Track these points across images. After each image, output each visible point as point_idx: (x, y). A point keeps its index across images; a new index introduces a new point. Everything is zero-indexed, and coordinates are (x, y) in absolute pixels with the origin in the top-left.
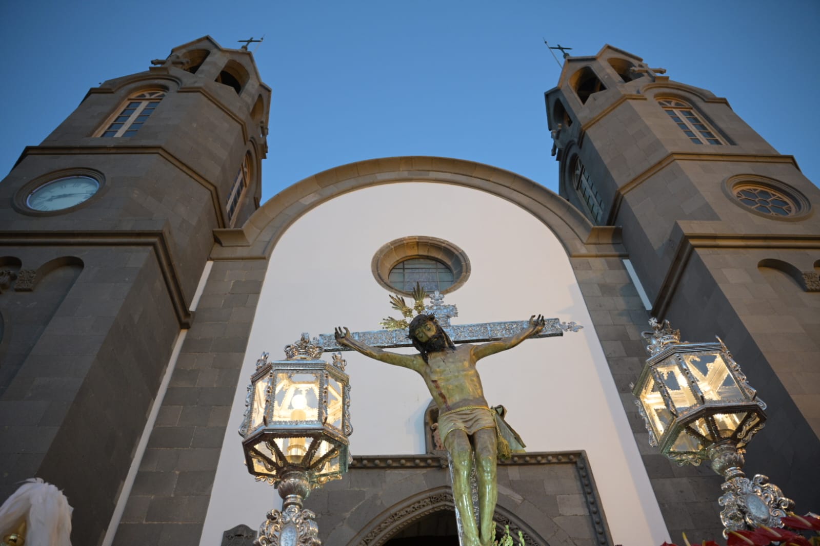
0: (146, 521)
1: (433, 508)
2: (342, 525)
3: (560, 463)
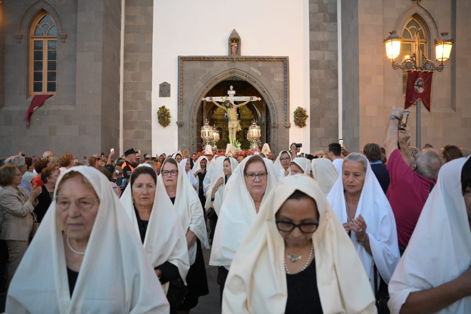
0: (132, 81)
1: (230, 76)
2: (199, 82)
3: (278, 61)
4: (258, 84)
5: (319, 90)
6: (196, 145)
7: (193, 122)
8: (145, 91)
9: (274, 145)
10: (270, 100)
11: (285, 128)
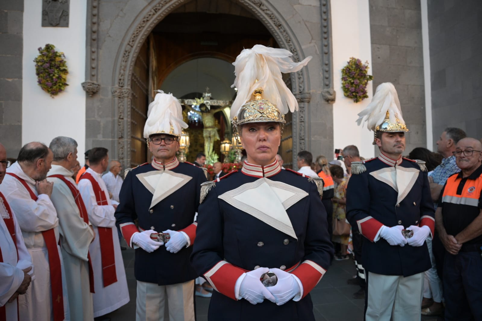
4: (265, 8)
5: (388, 29)
6: (129, 137)
7: (122, 87)
8: (6, 11)
9: (303, 138)
10: (291, 43)
11: (324, 102)
